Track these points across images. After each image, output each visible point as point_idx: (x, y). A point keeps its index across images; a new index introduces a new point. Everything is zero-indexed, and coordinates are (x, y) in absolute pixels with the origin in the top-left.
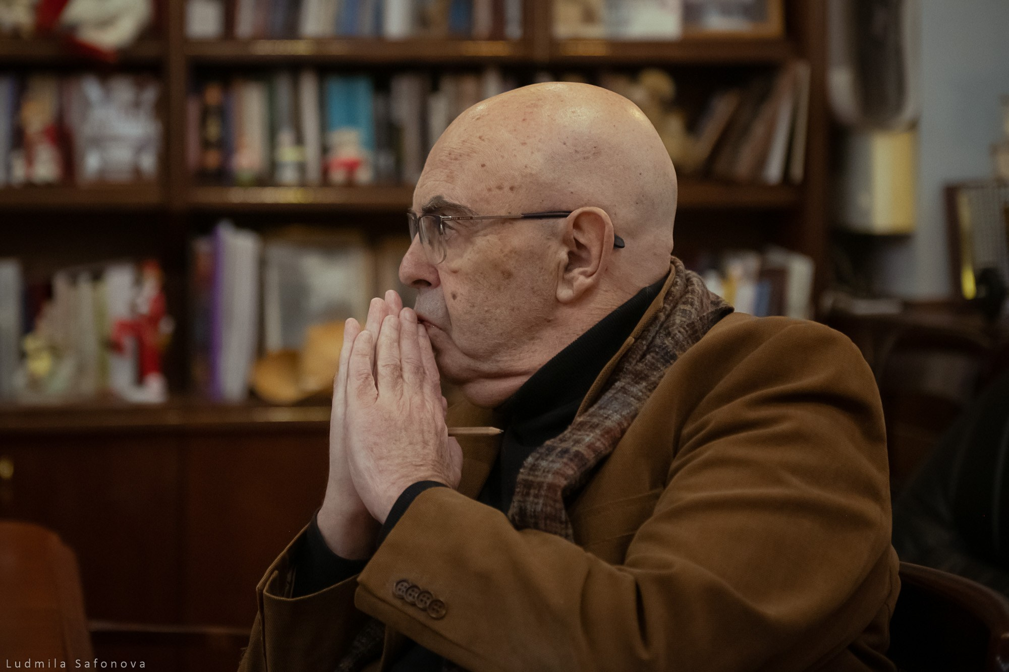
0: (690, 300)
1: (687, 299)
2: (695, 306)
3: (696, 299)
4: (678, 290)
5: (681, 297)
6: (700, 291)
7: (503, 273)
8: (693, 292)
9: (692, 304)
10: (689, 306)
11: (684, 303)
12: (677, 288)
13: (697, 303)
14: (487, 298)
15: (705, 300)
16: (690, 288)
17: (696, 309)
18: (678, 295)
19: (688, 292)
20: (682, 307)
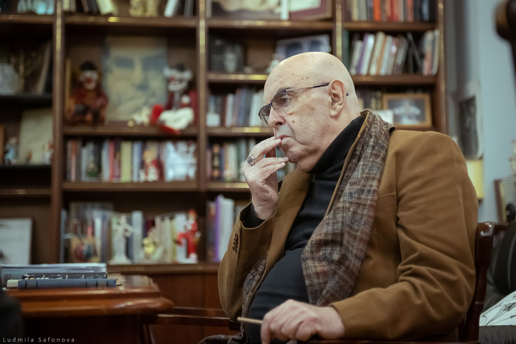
0: (376, 123)
1: (375, 123)
2: (378, 125)
3: (378, 122)
4: (371, 120)
5: (372, 123)
6: (379, 120)
7: (311, 108)
8: (377, 120)
9: (377, 124)
10: (376, 125)
11: (374, 124)
12: (370, 119)
13: (379, 124)
14: (307, 119)
15: (381, 123)
16: (375, 119)
17: (379, 126)
18: (371, 122)
19: (375, 120)
20: (374, 126)
